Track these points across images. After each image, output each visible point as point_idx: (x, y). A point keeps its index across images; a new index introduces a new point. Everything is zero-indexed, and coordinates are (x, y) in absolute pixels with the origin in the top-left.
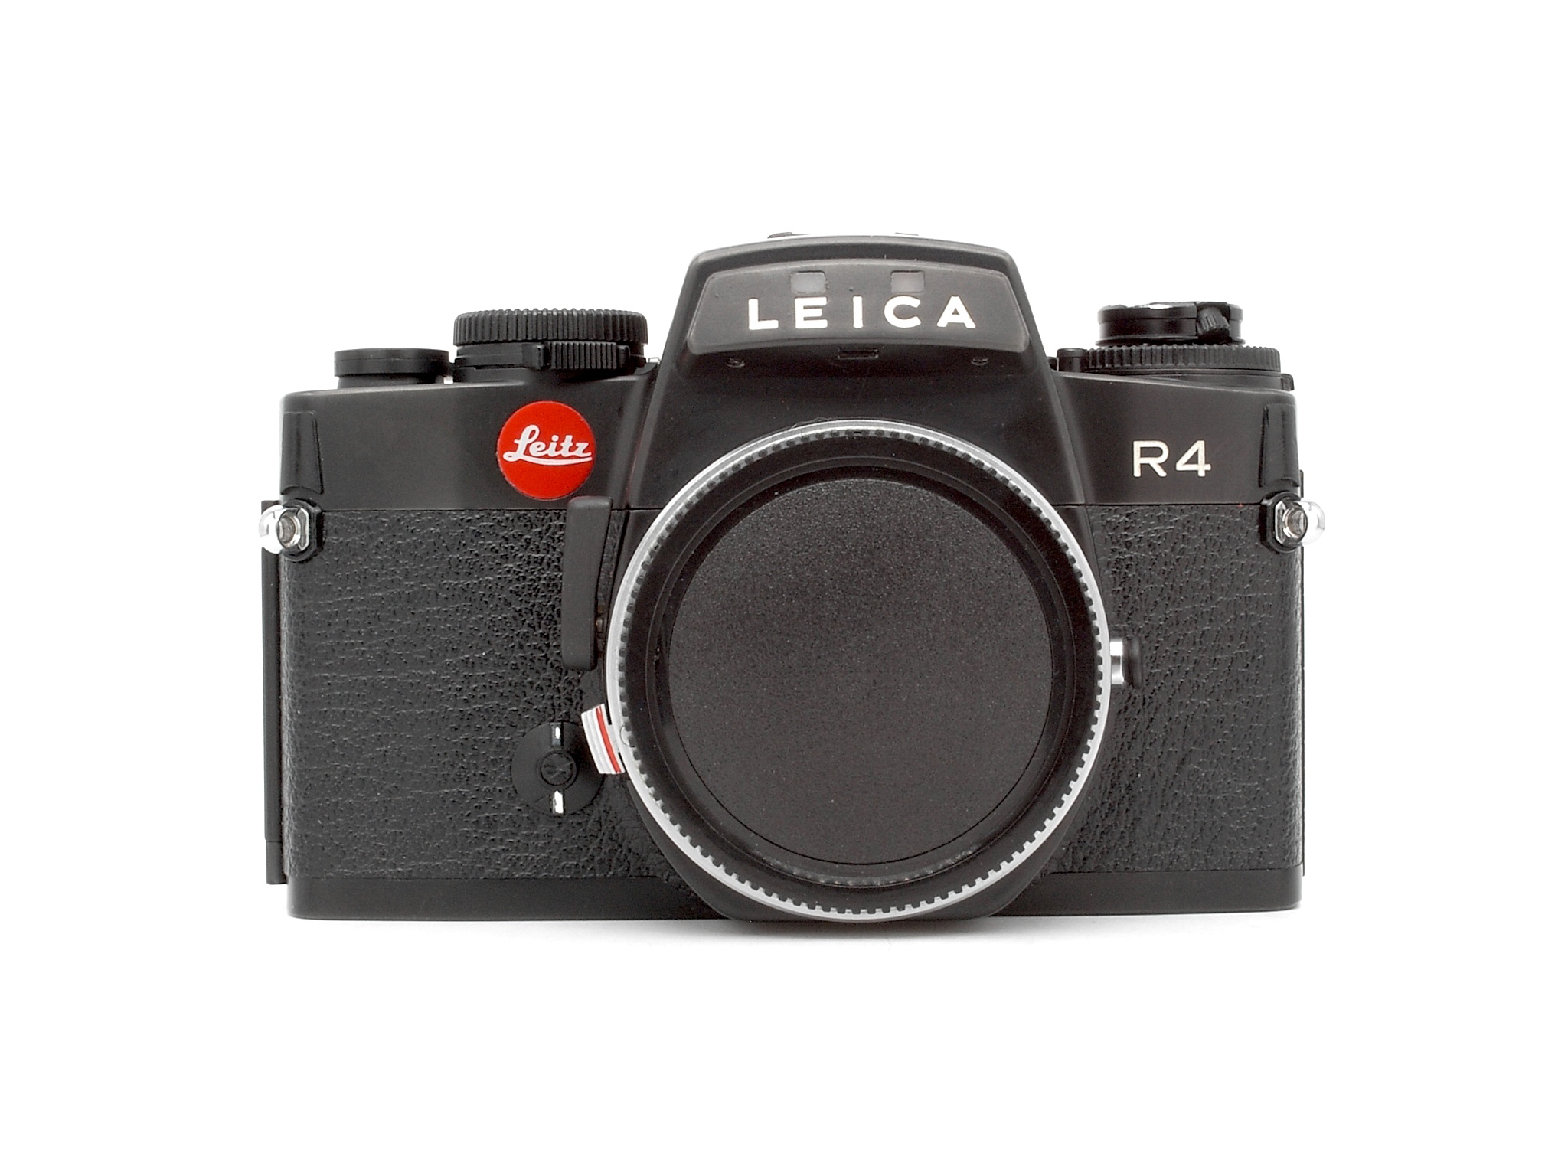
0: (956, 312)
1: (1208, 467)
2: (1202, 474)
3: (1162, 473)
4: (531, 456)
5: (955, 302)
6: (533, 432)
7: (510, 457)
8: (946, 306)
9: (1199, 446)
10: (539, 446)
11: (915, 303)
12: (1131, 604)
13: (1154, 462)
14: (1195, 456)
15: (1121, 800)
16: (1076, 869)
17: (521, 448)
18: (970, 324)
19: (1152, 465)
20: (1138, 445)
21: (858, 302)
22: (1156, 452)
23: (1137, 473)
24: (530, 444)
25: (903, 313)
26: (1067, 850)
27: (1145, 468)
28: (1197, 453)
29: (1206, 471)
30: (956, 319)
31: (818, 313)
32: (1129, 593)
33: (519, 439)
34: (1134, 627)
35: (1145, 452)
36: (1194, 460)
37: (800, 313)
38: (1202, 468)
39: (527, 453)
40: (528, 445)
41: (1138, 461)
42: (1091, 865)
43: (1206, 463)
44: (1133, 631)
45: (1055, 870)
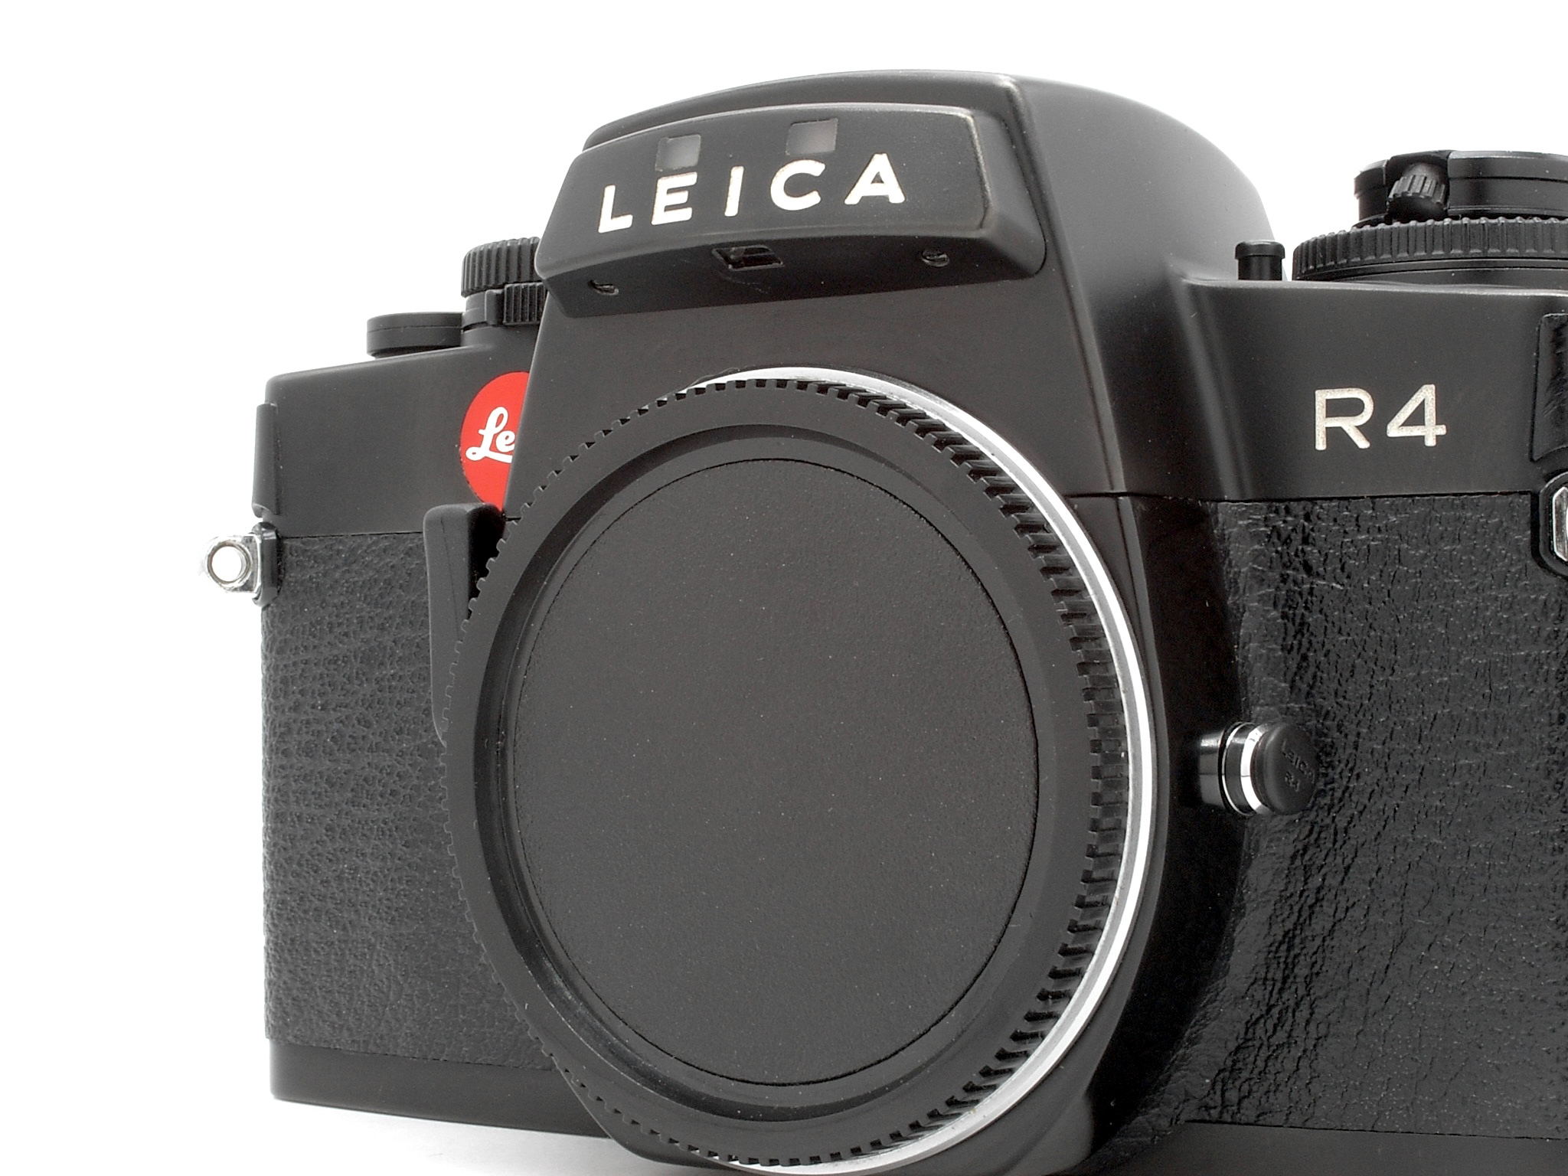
0: (878, 179)
1: (1442, 430)
2: (1430, 442)
3: (1362, 443)
4: (498, 451)
5: (880, 164)
6: (501, 417)
7: (474, 454)
8: (865, 168)
9: (1427, 394)
10: (507, 437)
11: (815, 168)
12: (1312, 670)
13: (1350, 425)
14: (1420, 410)
15: (1297, 1004)
16: (1227, 1117)
17: (487, 442)
18: (897, 196)
19: (1346, 428)
20: (1322, 397)
21: (737, 174)
22: (1353, 408)
23: (1321, 444)
24: (499, 433)
25: (797, 185)
26: (1214, 1083)
27: (1335, 434)
28: (1423, 403)
29: (1438, 437)
30: (876, 190)
31: (683, 197)
32: (1308, 650)
33: (484, 428)
34: (1318, 708)
35: (1336, 408)
36: (1417, 418)
37: (662, 199)
38: (1431, 432)
39: (493, 448)
40: (495, 436)
41: (1323, 423)
42: (1249, 1112)
43: (1438, 423)
44: (1317, 716)
45: (1193, 1116)
